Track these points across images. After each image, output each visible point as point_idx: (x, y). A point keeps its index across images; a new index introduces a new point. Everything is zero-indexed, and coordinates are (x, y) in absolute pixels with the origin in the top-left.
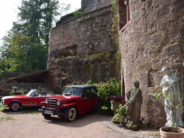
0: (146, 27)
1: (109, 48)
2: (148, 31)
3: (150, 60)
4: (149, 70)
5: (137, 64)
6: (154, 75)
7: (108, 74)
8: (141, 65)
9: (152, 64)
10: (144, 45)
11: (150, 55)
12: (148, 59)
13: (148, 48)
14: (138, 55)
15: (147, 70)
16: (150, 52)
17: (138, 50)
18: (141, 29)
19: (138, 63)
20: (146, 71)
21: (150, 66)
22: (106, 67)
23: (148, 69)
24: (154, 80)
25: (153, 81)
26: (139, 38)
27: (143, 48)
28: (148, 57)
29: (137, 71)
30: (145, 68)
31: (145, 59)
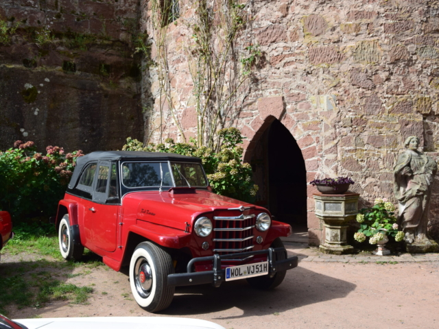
0: (428, 12)
1: (32, 12)
2: (431, 23)
3: (429, 90)
4: (424, 115)
5: (389, 96)
6: (435, 126)
7: (36, 113)
8: (401, 100)
9: (434, 100)
10: (415, 54)
11: (431, 80)
12: (422, 87)
13: (429, 62)
14: (392, 74)
15: (419, 114)
16: (432, 74)
17: (395, 62)
18: (410, 12)
19: (393, 94)
20: (416, 115)
21: (428, 106)
22: (29, 86)
23: (423, 112)
24: (433, 136)
25: (433, 138)
26: (401, 32)
27: (410, 60)
28: (423, 85)
29: (389, 113)
30: (415, 109)
31: (413, 87)
